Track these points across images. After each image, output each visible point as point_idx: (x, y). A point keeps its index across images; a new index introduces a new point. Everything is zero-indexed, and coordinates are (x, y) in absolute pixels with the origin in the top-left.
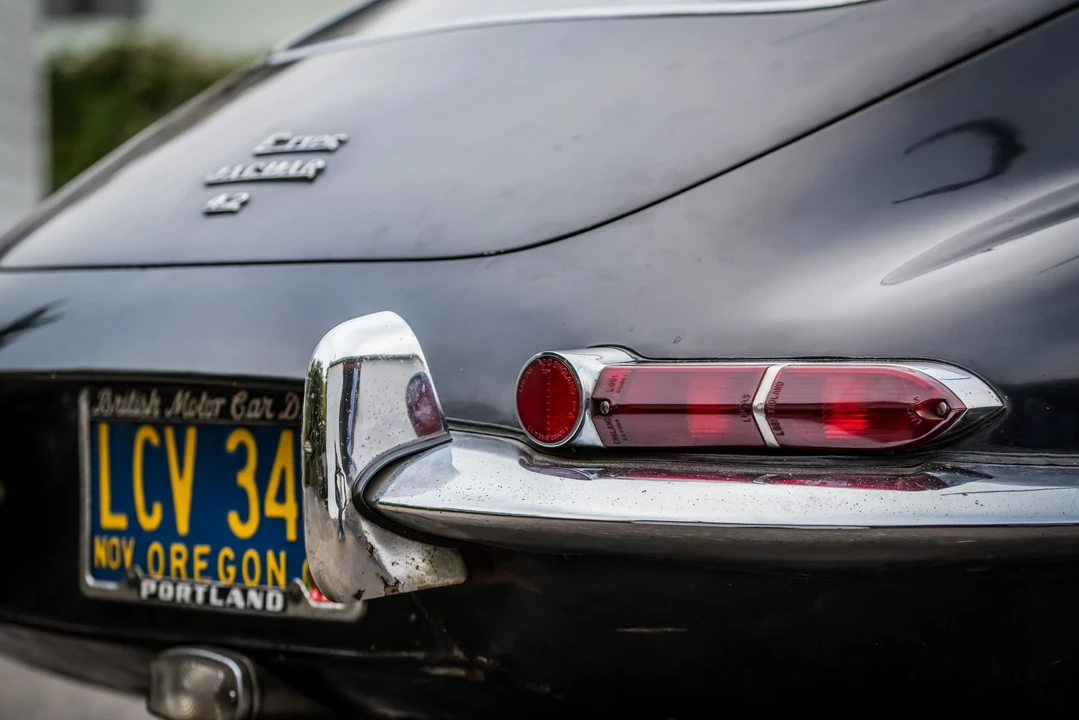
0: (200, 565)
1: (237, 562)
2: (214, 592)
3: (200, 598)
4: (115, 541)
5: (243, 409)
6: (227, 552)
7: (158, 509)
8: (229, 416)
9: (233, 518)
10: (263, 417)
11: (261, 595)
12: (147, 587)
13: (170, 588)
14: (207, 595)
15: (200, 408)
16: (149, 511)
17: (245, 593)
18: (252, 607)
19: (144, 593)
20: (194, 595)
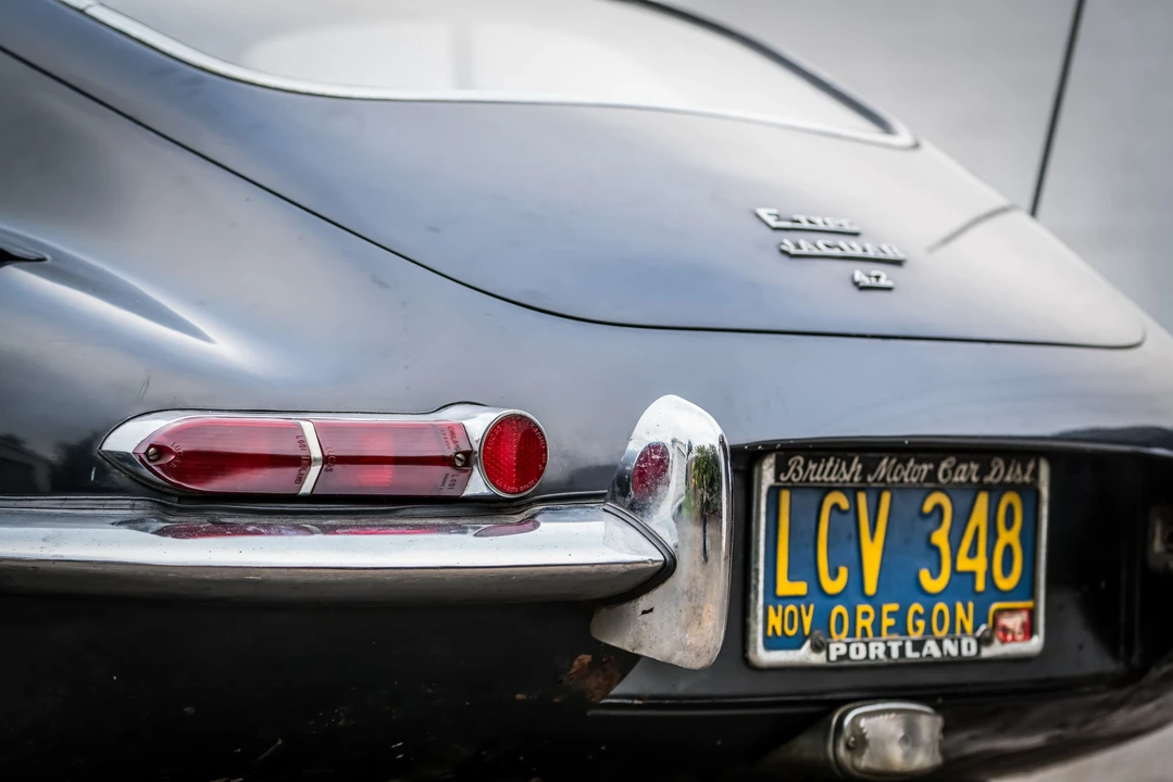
0: (887, 622)
1: (927, 616)
2: (909, 645)
3: (895, 654)
4: (791, 607)
5: (950, 473)
6: (917, 607)
7: (843, 572)
8: (937, 481)
9: (925, 576)
10: (969, 480)
11: (956, 643)
12: (836, 649)
13: (862, 647)
14: (902, 650)
15: (905, 474)
16: (834, 574)
17: (940, 643)
18: (948, 654)
19: (833, 657)
20: (888, 651)
